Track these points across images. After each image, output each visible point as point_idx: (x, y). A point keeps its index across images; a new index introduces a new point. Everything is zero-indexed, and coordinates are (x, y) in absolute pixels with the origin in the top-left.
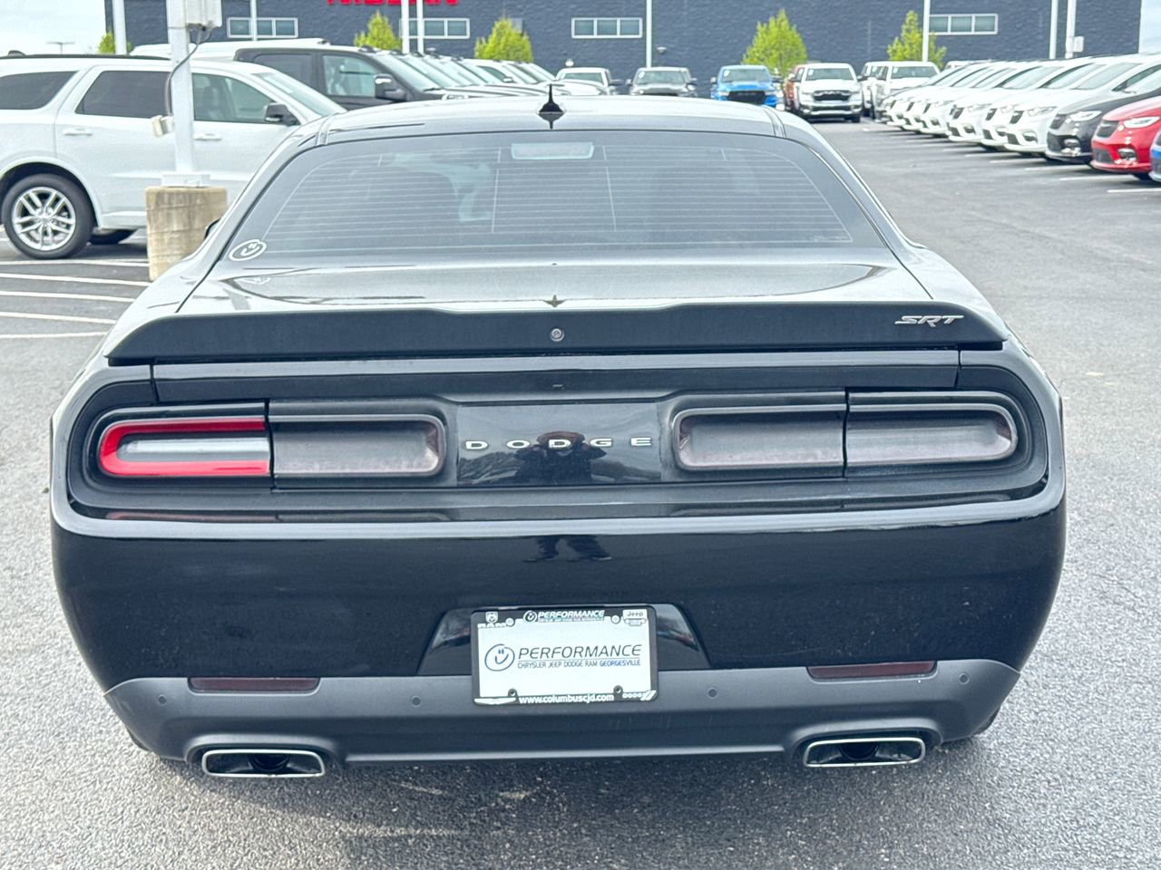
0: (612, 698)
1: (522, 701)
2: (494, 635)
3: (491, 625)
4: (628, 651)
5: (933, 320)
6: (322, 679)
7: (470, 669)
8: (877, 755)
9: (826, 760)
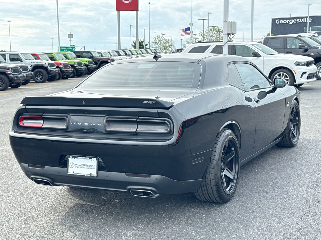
0: (89, 175)
1: (75, 174)
2: (72, 161)
3: (71, 159)
4: (93, 166)
5: (151, 102)
6: (46, 166)
7: (67, 167)
8: (150, 195)
9: (139, 195)
